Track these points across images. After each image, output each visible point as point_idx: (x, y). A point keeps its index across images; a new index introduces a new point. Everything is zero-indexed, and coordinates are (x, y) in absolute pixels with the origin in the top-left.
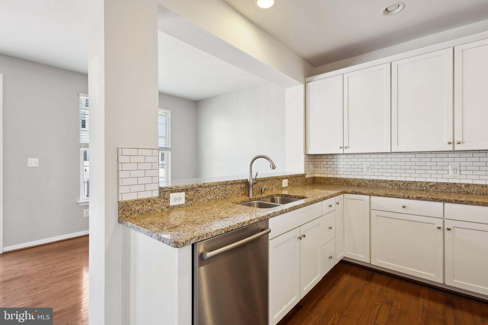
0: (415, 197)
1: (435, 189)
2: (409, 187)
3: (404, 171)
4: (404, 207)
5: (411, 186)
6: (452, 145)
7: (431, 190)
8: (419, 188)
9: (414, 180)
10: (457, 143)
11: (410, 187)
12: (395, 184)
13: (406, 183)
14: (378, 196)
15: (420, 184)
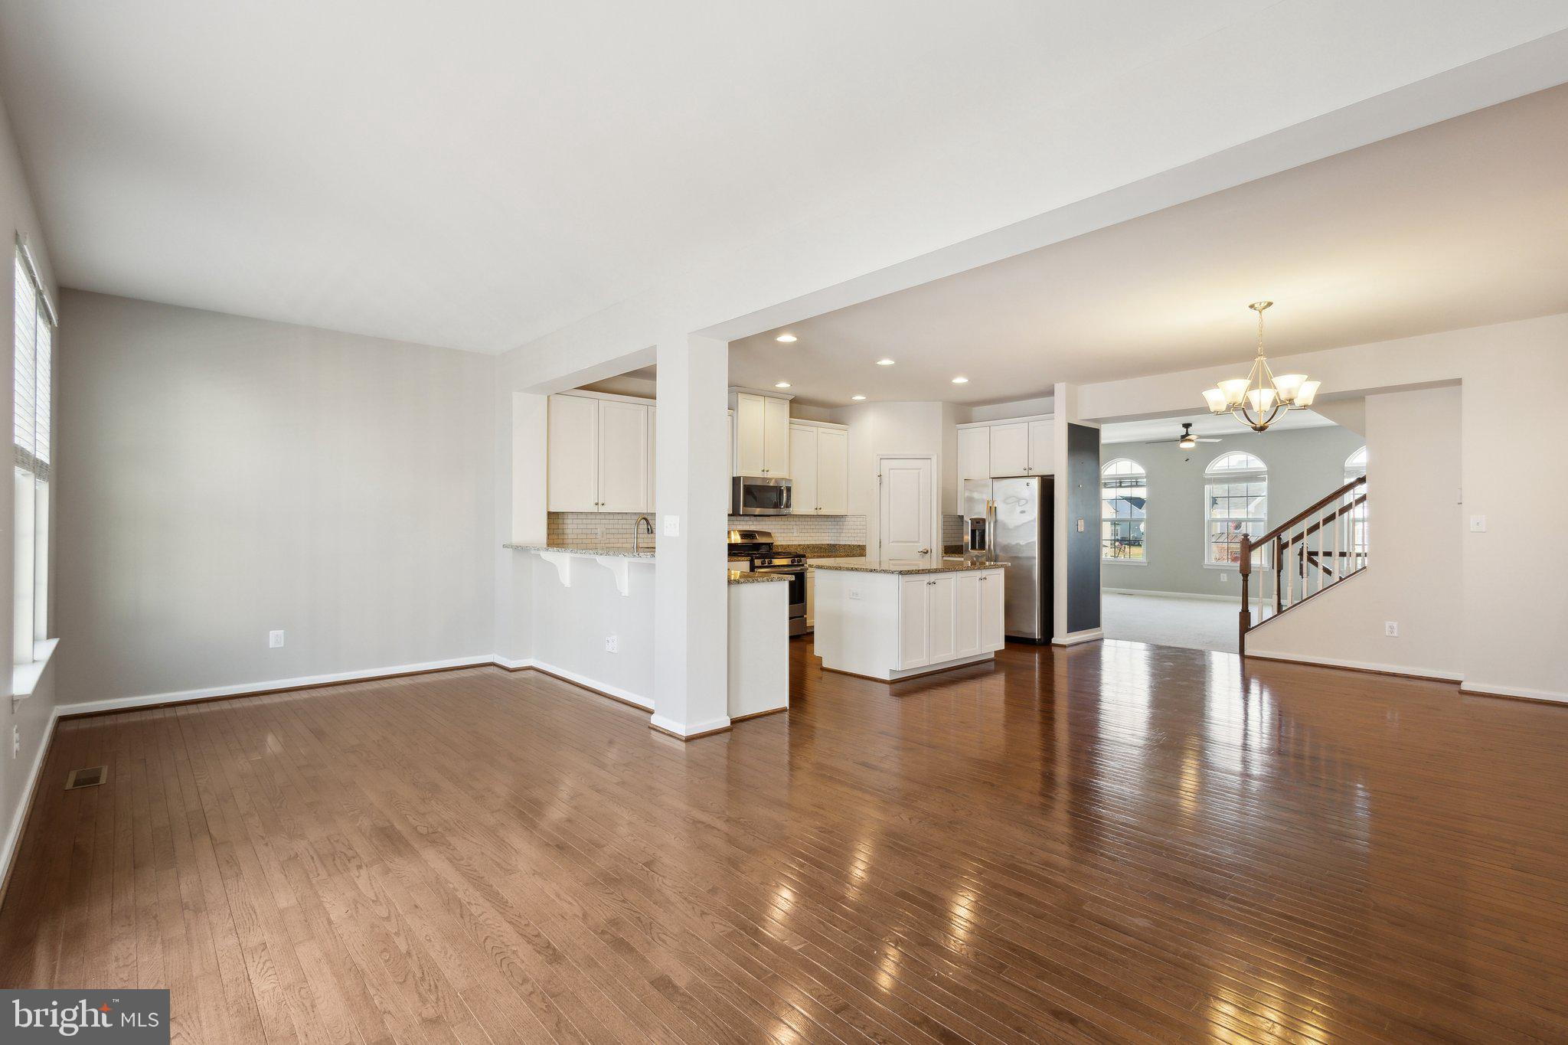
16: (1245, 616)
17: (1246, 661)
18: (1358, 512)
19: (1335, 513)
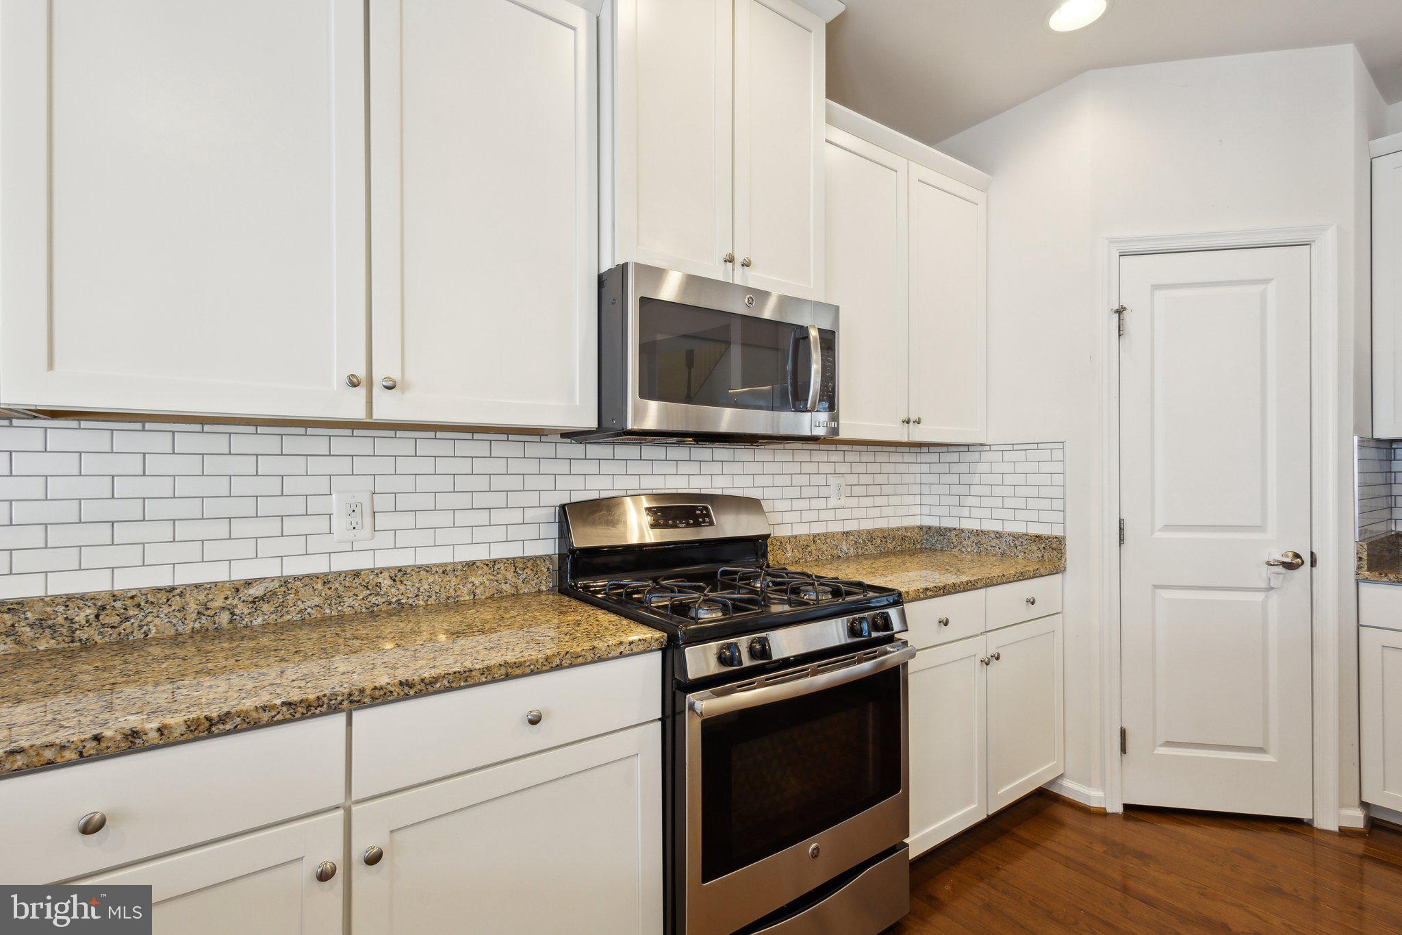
0: (183, 728)
1: (274, 616)
2: (136, 625)
3: (102, 534)
4: (91, 828)
5: (149, 619)
6: (361, 392)
7: (255, 623)
8: (195, 621)
9: (166, 582)
10: (384, 383)
11: (141, 627)
12: (41, 622)
13: (118, 604)
15: (202, 597)
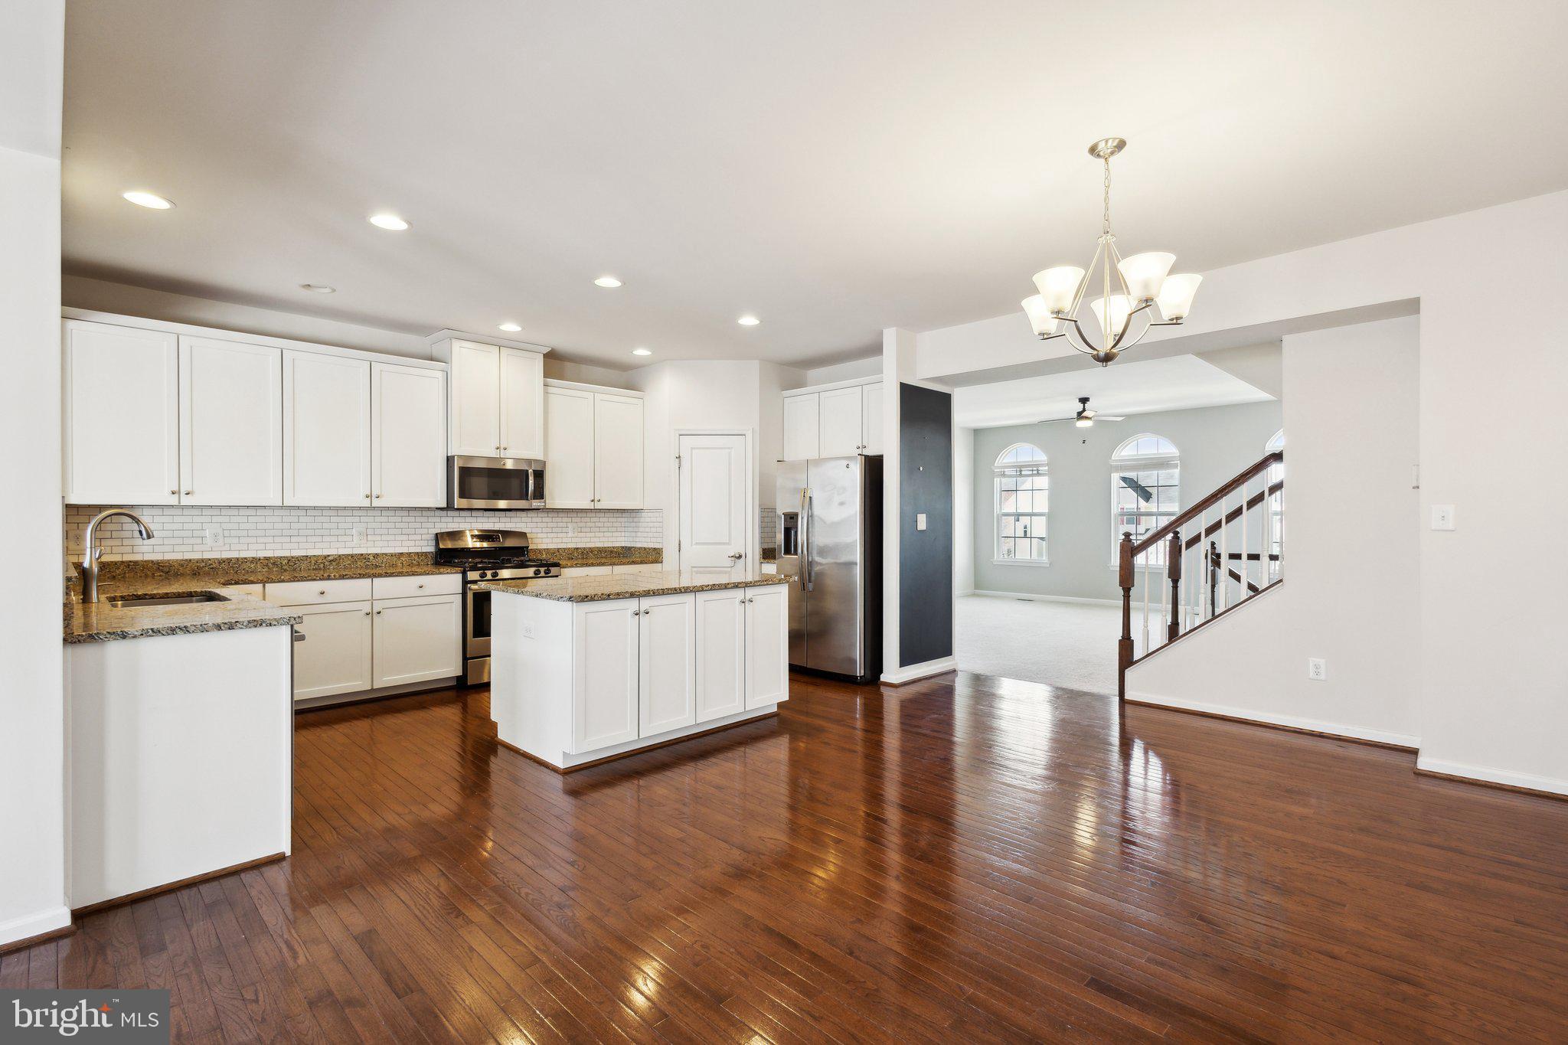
3: (287, 539)
6: (369, 499)
10: (375, 496)
12: (274, 564)
13: (293, 560)
14: (279, 582)
15: (315, 559)
16: (1126, 644)
17: (1129, 710)
18: (1273, 503)
19: (1241, 507)
